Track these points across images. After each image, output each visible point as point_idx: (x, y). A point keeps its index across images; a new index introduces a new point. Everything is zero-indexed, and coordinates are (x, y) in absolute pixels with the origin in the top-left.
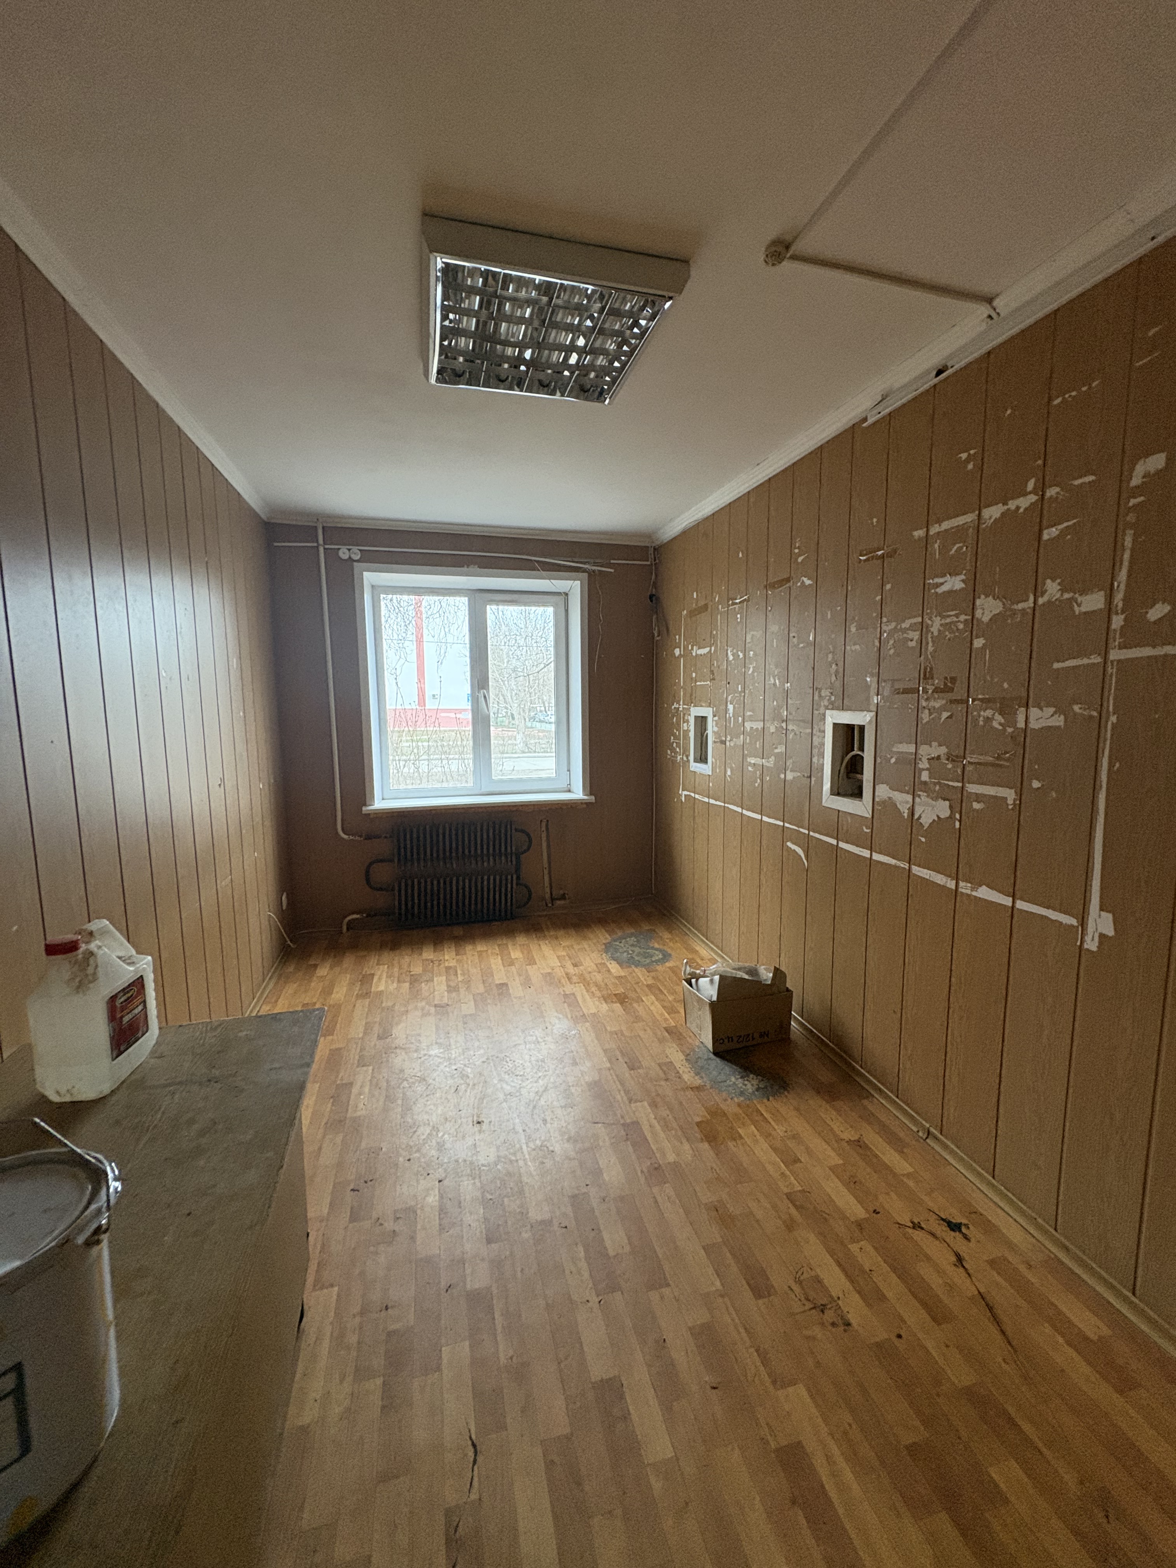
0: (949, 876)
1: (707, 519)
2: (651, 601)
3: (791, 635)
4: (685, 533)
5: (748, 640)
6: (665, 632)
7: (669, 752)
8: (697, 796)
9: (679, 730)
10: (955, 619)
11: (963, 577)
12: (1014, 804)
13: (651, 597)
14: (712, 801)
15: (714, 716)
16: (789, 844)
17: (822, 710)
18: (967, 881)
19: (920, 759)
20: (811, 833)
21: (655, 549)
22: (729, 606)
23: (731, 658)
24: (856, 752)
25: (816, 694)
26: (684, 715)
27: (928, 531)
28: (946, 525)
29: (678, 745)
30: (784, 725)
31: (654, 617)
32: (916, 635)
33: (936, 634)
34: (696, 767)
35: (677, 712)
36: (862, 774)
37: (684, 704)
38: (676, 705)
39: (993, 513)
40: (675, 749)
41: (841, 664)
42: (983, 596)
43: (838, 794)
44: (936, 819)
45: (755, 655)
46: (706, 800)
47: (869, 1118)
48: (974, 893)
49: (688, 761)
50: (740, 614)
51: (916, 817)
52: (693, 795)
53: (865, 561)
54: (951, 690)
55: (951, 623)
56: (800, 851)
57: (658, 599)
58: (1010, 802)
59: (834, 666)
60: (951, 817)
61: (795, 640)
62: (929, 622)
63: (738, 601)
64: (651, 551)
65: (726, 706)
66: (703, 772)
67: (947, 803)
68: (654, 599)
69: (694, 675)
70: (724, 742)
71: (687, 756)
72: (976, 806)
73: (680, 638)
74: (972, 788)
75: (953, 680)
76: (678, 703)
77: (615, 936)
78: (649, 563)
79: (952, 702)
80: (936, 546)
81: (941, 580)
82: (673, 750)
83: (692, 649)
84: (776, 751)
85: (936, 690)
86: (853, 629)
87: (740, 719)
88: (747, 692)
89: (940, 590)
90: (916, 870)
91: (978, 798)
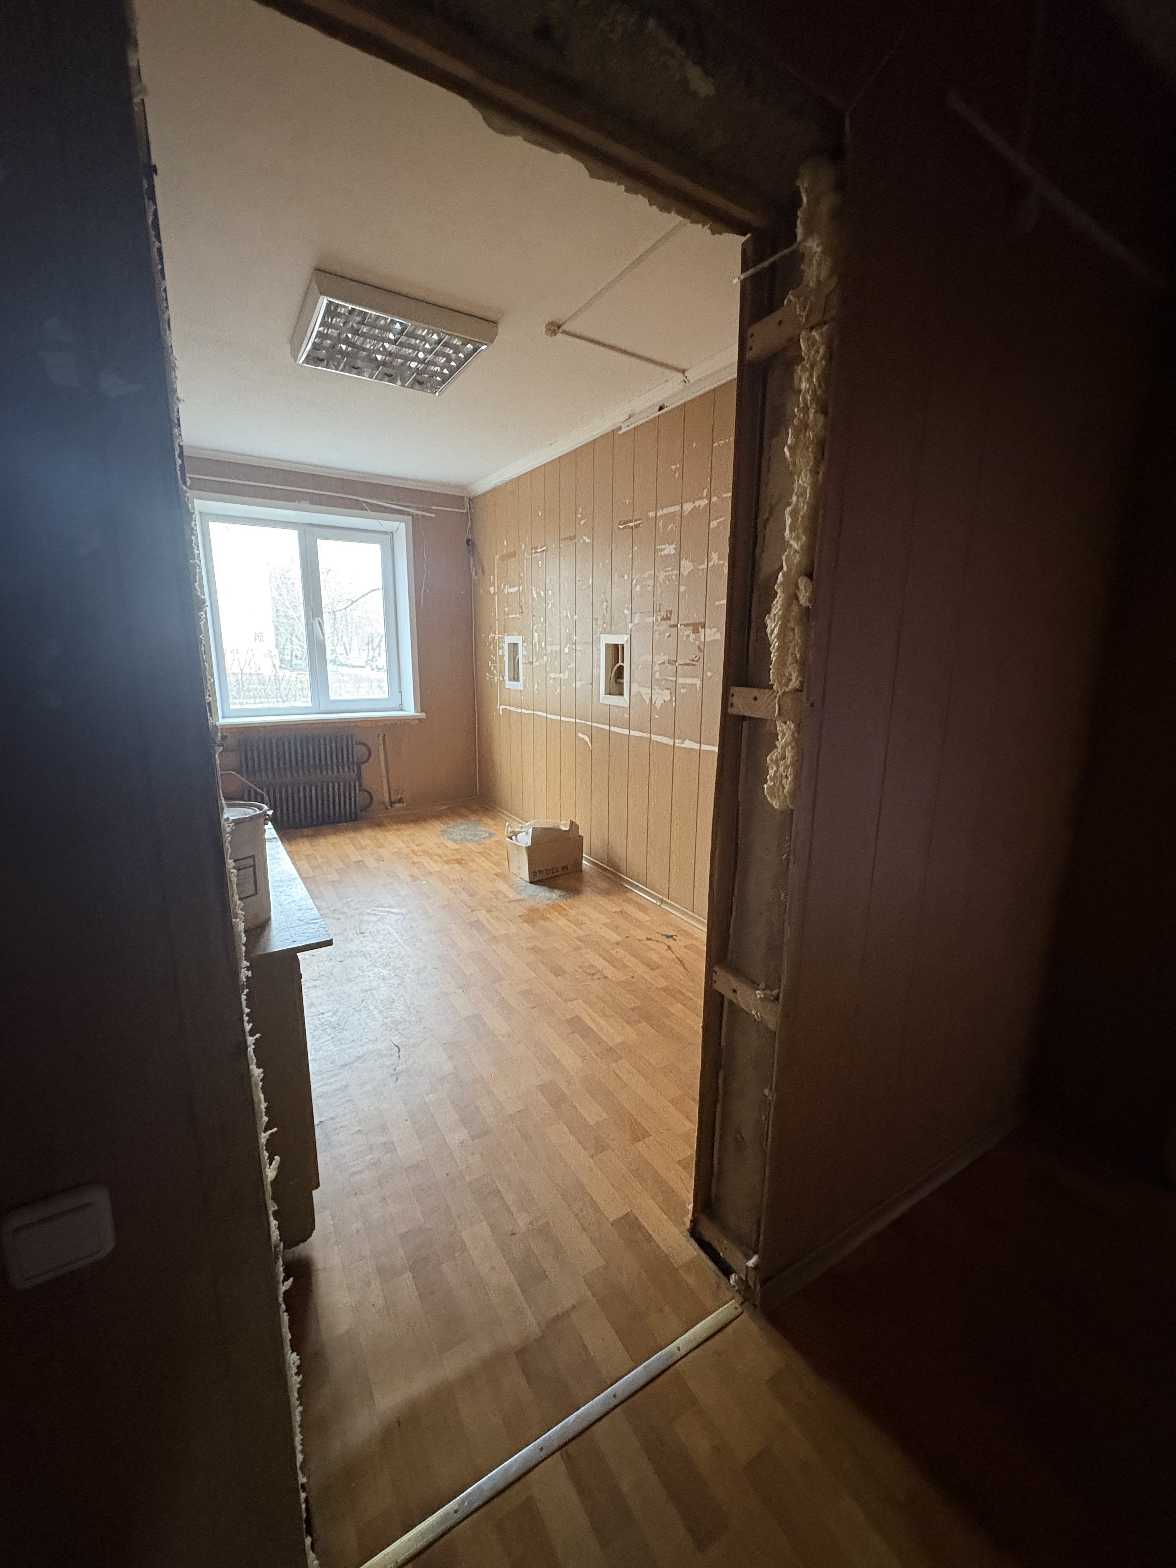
0: (671, 738)
1: (512, 481)
2: (468, 545)
3: (577, 579)
4: (495, 490)
5: (548, 582)
6: (481, 573)
7: (488, 674)
8: (512, 709)
9: (495, 655)
10: (671, 573)
11: (674, 546)
12: (700, 687)
13: (468, 541)
14: (524, 711)
15: (524, 642)
16: (579, 734)
17: (598, 635)
18: (679, 739)
19: (655, 665)
20: (594, 724)
21: (470, 499)
22: (532, 554)
23: (535, 596)
24: (620, 664)
25: (594, 623)
26: (499, 642)
27: (656, 513)
28: (666, 511)
29: (495, 668)
30: (574, 647)
31: (472, 559)
32: (651, 582)
33: (661, 582)
34: (511, 685)
35: (493, 640)
36: (623, 679)
37: (499, 634)
38: (492, 635)
39: (688, 507)
40: (493, 672)
41: (609, 601)
42: (684, 559)
43: (610, 694)
44: (663, 702)
45: (553, 593)
46: (519, 710)
47: (629, 901)
48: (682, 746)
49: (504, 680)
50: (542, 561)
51: (653, 702)
52: (508, 708)
53: (623, 529)
54: (670, 619)
55: (668, 575)
56: (587, 739)
57: (474, 544)
58: (698, 686)
59: (605, 603)
60: (671, 700)
61: (580, 583)
62: (658, 574)
63: (539, 550)
64: (466, 500)
65: (533, 634)
66: (516, 688)
67: (669, 691)
68: (470, 543)
69: (506, 609)
70: (532, 663)
71: (503, 677)
72: (683, 691)
73: (494, 578)
74: (681, 680)
75: (671, 611)
76: (495, 633)
77: (449, 826)
78: (464, 511)
79: (670, 626)
80: (661, 524)
81: (663, 547)
82: (491, 673)
83: (504, 588)
84: (569, 667)
85: (663, 619)
86: (616, 577)
87: (543, 644)
88: (548, 622)
89: (664, 553)
90: (654, 737)
91: (684, 686)
